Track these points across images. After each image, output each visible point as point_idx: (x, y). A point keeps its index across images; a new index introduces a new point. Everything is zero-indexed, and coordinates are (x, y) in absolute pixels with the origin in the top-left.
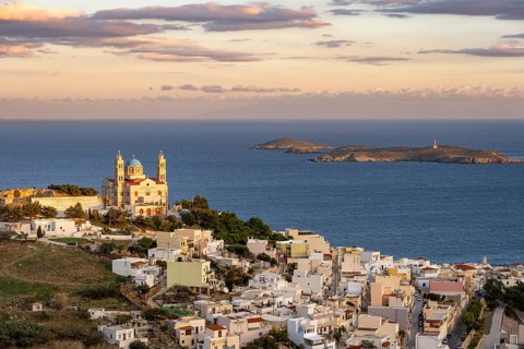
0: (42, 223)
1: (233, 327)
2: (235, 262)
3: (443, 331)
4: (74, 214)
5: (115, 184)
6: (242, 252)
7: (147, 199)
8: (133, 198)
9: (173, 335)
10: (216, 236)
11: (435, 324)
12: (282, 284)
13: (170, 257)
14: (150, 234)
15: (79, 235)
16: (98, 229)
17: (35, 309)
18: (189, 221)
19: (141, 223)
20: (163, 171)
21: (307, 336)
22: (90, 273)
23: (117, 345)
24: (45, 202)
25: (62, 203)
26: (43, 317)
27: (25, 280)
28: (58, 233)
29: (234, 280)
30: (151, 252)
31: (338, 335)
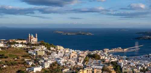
0: (16, 45)
1: (48, 61)
2: (49, 51)
3: (82, 62)
4: (22, 43)
5: (29, 38)
6: (50, 49)
7: (34, 41)
8: (32, 41)
9: (39, 63)
10: (45, 47)
11: (81, 60)
12: (56, 54)
13: (38, 50)
14: (34, 47)
15: (22, 47)
16: (25, 46)
17: (15, 59)
18: (41, 44)
19: (33, 45)
20: (37, 36)
21: (60, 63)
22: (25, 53)
23: (29, 65)
24: (17, 41)
25: (20, 42)
26: (17, 60)
27: (14, 54)
28: (19, 46)
29: (48, 54)
30: (35, 50)
31: (65, 63)
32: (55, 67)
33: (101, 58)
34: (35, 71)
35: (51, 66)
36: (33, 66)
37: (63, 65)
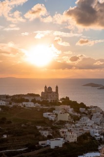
0: (25, 103)
1: (75, 131)
2: (76, 114)
4: (34, 101)
6: (78, 112)
7: (53, 97)
8: (49, 97)
9: (59, 133)
10: (71, 107)
12: (89, 120)
13: (59, 112)
14: (53, 107)
15: (35, 107)
16: (39, 105)
17: (22, 126)
18: (64, 103)
21: (96, 134)
23: (44, 136)
24: (26, 98)
25: (30, 99)
26: (24, 128)
28: (29, 106)
29: (76, 119)
30: (54, 111)
32: (86, 141)
34: (52, 147)
35: (79, 138)
36: (49, 137)
37: (101, 139)
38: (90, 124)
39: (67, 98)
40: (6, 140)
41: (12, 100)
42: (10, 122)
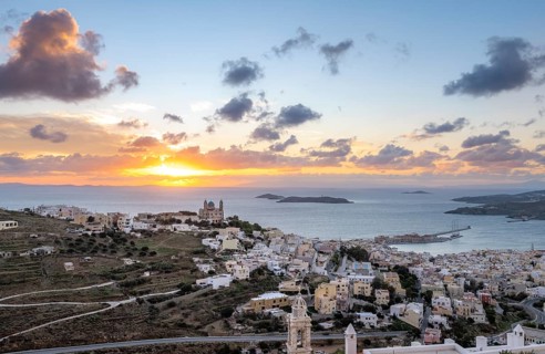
0: (176, 225)
2: (248, 240)
3: (325, 265)
4: (189, 222)
5: (204, 211)
6: (251, 236)
7: (216, 216)
9: (224, 267)
10: (241, 230)
11: (322, 262)
12: (266, 248)
13: (224, 238)
14: (216, 230)
15: (190, 230)
16: (197, 228)
17: (172, 258)
18: (231, 225)
19: (213, 225)
21: (275, 267)
22: (194, 244)
23: (203, 271)
24: (177, 217)
25: (184, 218)
26: (176, 261)
27: (169, 247)
28: (182, 229)
29: (248, 246)
30: (217, 236)
31: (286, 267)
33: (371, 257)
34: (215, 287)
35: (252, 274)
36: (211, 273)
37: (282, 274)
38: (267, 254)
39: (236, 217)
40: (148, 280)
41: (157, 221)
42: (154, 254)
